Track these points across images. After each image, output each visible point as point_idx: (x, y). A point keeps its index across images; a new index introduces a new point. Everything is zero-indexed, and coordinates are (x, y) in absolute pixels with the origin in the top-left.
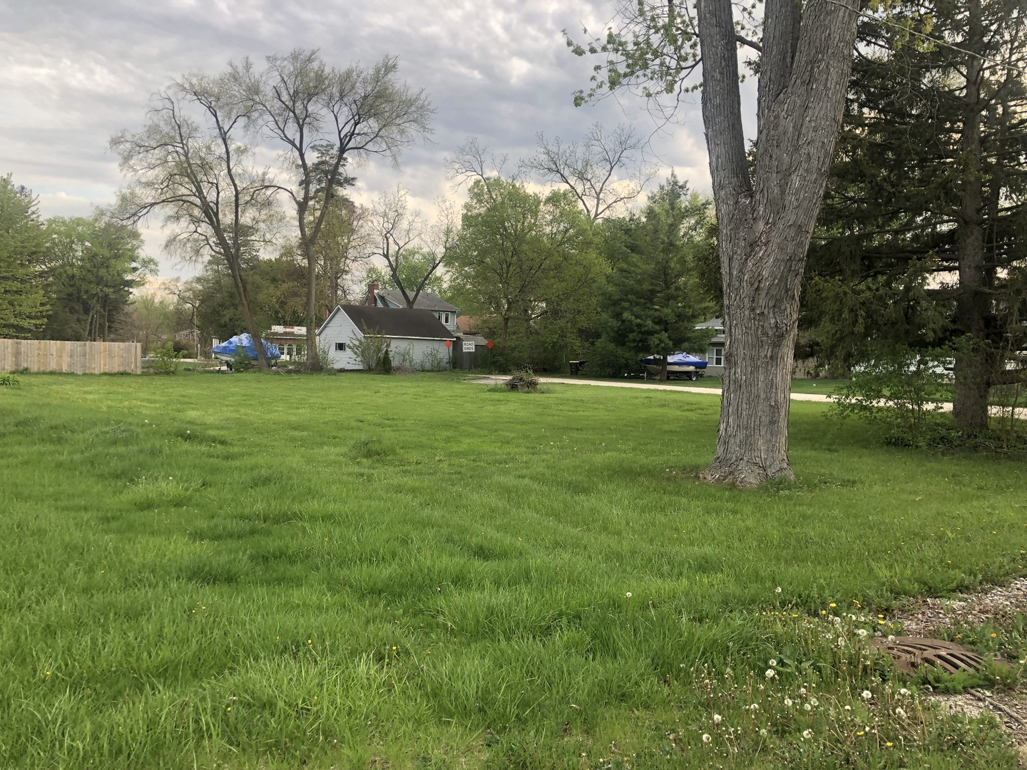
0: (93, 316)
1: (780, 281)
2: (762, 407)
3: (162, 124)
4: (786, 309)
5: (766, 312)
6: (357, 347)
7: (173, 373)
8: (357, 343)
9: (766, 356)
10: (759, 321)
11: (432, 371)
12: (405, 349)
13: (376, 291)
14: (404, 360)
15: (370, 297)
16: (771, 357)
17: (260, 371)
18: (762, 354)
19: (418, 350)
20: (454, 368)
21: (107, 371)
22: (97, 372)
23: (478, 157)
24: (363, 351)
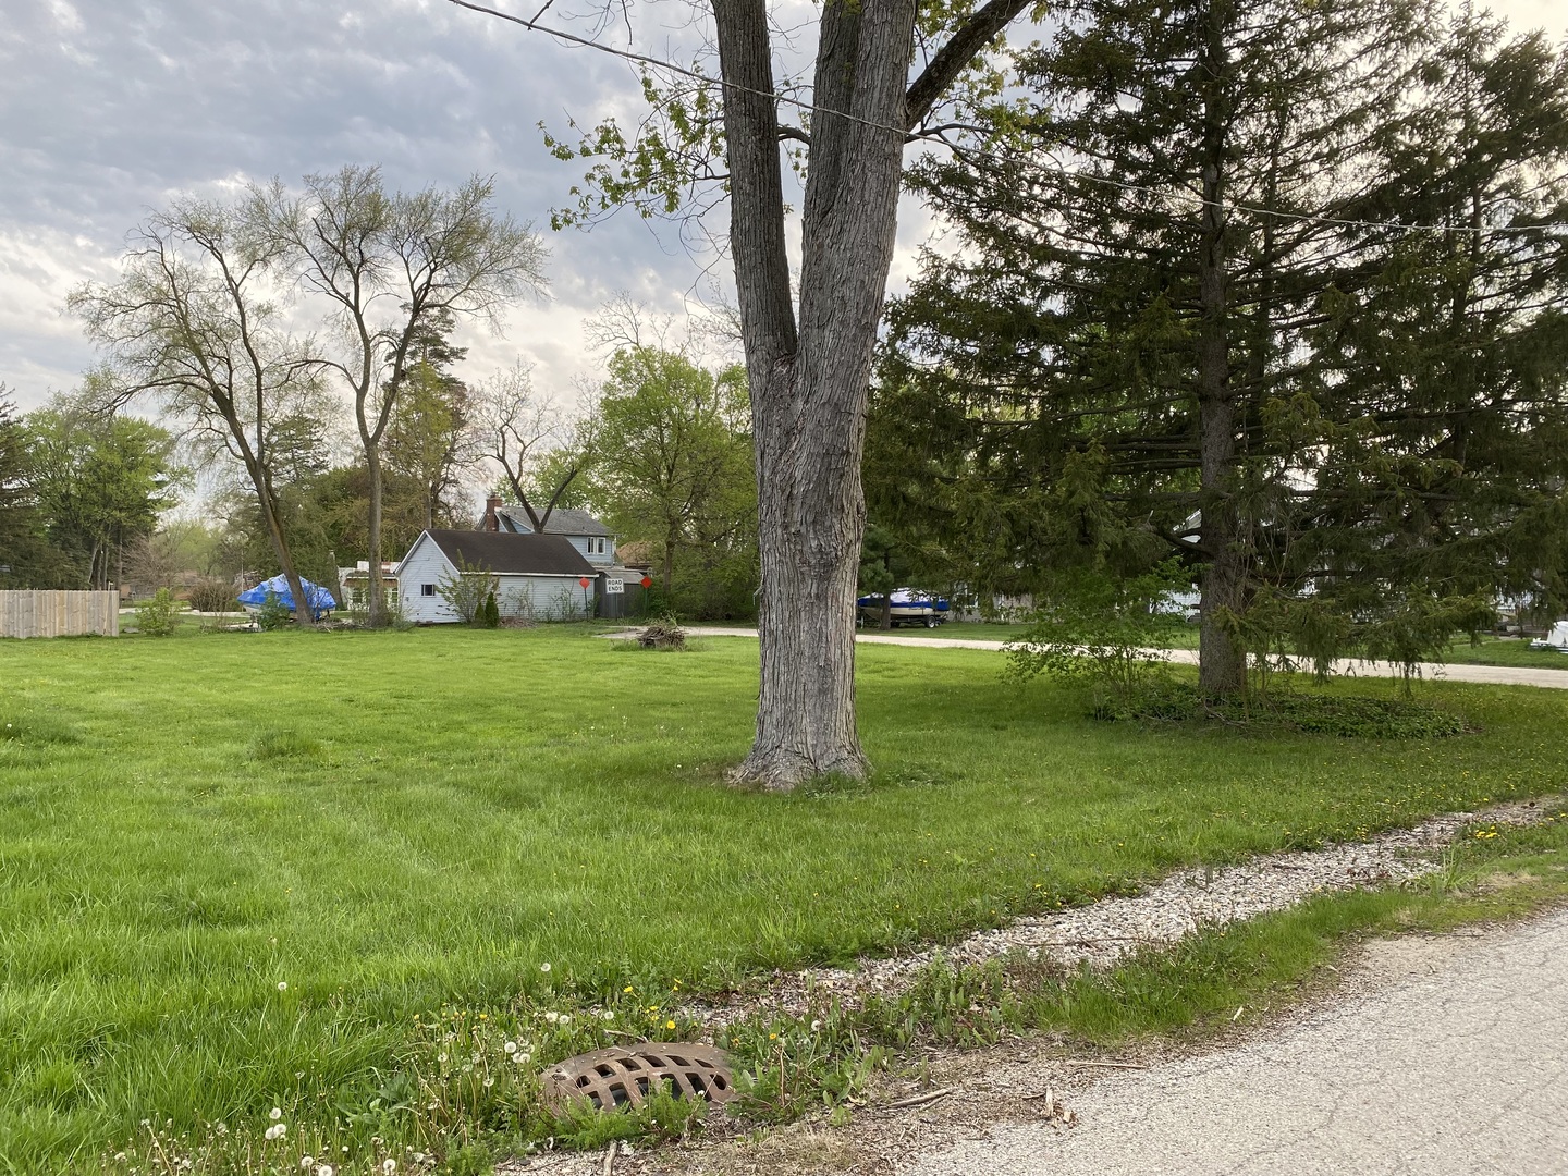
0: (99, 552)
1: (818, 484)
2: (807, 671)
3: (150, 273)
4: (831, 526)
5: (803, 530)
6: (451, 590)
7: (167, 633)
8: (450, 584)
9: (810, 594)
10: (795, 544)
11: (563, 622)
12: (522, 591)
13: (497, 509)
14: (521, 608)
15: (491, 519)
16: (817, 595)
17: (297, 629)
18: (805, 592)
19: (543, 592)
20: (596, 616)
21: (65, 632)
22: (49, 634)
23: (631, 317)
24: (458, 596)
